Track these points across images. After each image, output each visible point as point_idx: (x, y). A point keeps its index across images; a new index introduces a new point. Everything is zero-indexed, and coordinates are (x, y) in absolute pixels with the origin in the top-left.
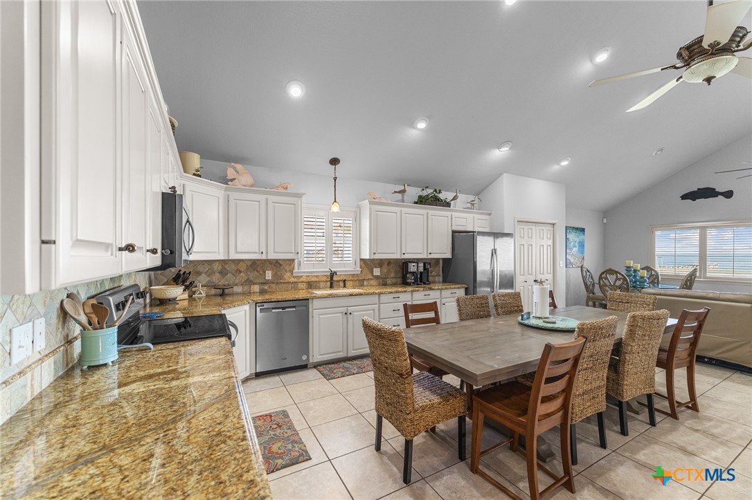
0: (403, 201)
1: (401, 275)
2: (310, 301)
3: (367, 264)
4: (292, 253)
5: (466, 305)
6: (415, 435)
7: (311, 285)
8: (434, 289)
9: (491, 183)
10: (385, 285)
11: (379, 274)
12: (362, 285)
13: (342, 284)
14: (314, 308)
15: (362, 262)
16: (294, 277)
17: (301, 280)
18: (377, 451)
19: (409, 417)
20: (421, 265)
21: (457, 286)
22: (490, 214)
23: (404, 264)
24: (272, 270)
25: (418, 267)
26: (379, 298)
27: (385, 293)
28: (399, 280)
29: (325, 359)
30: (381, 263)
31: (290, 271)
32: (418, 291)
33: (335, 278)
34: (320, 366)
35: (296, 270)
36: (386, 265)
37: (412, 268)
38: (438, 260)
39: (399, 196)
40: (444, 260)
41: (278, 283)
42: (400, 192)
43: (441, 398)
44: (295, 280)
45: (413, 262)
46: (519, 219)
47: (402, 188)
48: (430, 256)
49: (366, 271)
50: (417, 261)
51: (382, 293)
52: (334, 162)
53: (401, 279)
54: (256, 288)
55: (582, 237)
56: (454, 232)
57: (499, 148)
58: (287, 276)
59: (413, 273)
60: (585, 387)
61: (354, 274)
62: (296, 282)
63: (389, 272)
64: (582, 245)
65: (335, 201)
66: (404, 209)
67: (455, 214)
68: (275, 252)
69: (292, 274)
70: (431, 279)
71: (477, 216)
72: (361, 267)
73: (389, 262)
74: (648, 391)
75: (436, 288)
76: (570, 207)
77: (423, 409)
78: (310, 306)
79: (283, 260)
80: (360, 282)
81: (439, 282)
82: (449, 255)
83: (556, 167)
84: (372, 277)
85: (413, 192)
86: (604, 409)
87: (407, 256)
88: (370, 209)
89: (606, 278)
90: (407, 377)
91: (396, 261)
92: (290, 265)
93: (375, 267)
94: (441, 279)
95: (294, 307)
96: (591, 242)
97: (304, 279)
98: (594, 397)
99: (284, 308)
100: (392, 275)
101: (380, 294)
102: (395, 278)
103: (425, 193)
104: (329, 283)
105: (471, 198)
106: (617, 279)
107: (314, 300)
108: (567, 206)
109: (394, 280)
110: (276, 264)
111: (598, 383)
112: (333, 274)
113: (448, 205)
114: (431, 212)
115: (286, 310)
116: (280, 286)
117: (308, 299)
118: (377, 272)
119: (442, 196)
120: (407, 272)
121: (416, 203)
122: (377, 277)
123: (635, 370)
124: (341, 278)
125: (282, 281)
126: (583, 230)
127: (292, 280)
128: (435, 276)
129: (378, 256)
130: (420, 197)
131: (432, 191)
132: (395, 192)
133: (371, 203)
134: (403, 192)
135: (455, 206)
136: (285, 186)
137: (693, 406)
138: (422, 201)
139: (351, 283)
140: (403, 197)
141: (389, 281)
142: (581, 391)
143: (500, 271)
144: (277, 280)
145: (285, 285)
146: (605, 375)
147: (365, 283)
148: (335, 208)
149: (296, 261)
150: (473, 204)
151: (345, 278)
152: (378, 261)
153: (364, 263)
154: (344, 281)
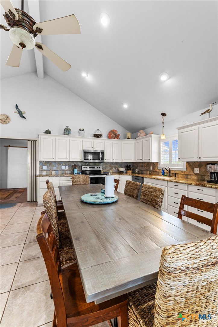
3: (191, 165)
10: (203, 180)
11: (198, 172)
12: (187, 178)
15: (187, 164)
24: (152, 166)
26: (167, 183)
30: (200, 164)
31: (157, 167)
33: (171, 172)
35: (159, 167)
36: (203, 166)
42: (205, 113)
49: (189, 169)
54: (148, 172)
61: (183, 171)
63: (206, 172)
65: (163, 133)
72: (186, 167)
78: (144, 180)
80: (187, 176)
84: (193, 174)
92: (157, 164)
93: (196, 168)
99: (137, 179)
101: (167, 181)
104: (168, 174)
110: (153, 164)
118: (197, 170)
122: (196, 174)
132: (202, 114)
133: (179, 129)
134: (208, 111)
139: (181, 175)
144: (154, 170)
145: (156, 173)
147: (189, 177)
148: (163, 137)
149: (159, 163)
151: (176, 172)
152: (198, 164)
153: (188, 164)
154: (175, 174)
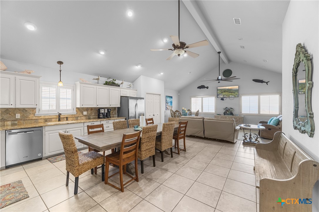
0: (98, 83)
1: (98, 115)
2: (43, 128)
3: (80, 110)
4: (33, 105)
5: (117, 124)
6: (79, 175)
7: (46, 120)
8: (111, 120)
9: (137, 79)
10: (89, 119)
11: (86, 114)
12: (77, 119)
13: (65, 119)
14: (46, 130)
16: (35, 117)
17: (40, 118)
18: (66, 186)
19: (77, 168)
20: (106, 110)
21: (121, 118)
22: (137, 90)
23: (99, 109)
24: (20, 113)
25: (105, 111)
26: (84, 124)
27: (86, 122)
28: (97, 117)
29: (53, 154)
30: (87, 109)
31: (33, 114)
32: (103, 120)
33: (61, 117)
34: (50, 158)
35: (37, 113)
36: (90, 110)
37: (102, 111)
38: (115, 108)
39: (96, 81)
40: (118, 108)
41: (24, 120)
42: (96, 79)
43: (93, 159)
44: (37, 118)
45: (103, 109)
46: (147, 93)
47: (97, 77)
48: (110, 106)
49: (79, 113)
50: (104, 108)
51: (85, 122)
52: (60, 63)
53: (97, 116)
54: (9, 123)
55: (171, 100)
56: (121, 97)
57: (137, 65)
58: (31, 116)
59: (103, 113)
60: (147, 148)
61: (73, 115)
62: (37, 119)
63: (91, 113)
64: (171, 102)
65: (60, 81)
66: (98, 87)
67: (121, 90)
68: (21, 104)
69: (34, 115)
70: (111, 115)
71: (131, 91)
72: (76, 111)
73: (92, 109)
74: (170, 147)
75: (112, 119)
76: (166, 89)
77: (83, 164)
78: (44, 130)
79: (28, 108)
80: (77, 118)
81: (116, 117)
82: (119, 106)
83: (159, 75)
84: (82, 116)
85: (103, 80)
86: (154, 154)
87: (99, 106)
88: (80, 86)
89: (176, 114)
90: (75, 153)
91: (95, 108)
92: (33, 111)
93: (84, 111)
94: (117, 116)
95: (33, 131)
96: (174, 101)
97: (42, 117)
98: (150, 151)
99: (26, 132)
100: (93, 114)
101: (84, 123)
102: (95, 115)
103: (109, 80)
104: (58, 119)
105: (130, 83)
106: (179, 114)
107: (46, 127)
108: (165, 89)
109: (94, 117)
110: (23, 111)
111: (152, 146)
112: (60, 115)
113: (119, 86)
114: (110, 88)
115: (27, 133)
116: (26, 121)
117: (42, 127)
118: (85, 113)
119: (117, 82)
120: (100, 113)
121: (104, 84)
122: (85, 116)
123: (165, 141)
124: (66, 116)
125: (27, 119)
126: (172, 97)
127: (34, 118)
128: (114, 114)
129: (84, 106)
130: (106, 82)
131: (112, 80)
132: (94, 79)
133: (80, 83)
134: (98, 79)
135: (122, 87)
136: (29, 72)
137: (185, 150)
138: (107, 84)
139: (71, 118)
140: (98, 81)
141: (91, 117)
142: (145, 149)
143: (138, 112)
144: (24, 118)
145: (30, 121)
146: (154, 143)
147: (79, 118)
148: (60, 84)
150: (130, 86)
151: (67, 116)
152: (86, 109)
153: (78, 109)
154: (67, 118)
